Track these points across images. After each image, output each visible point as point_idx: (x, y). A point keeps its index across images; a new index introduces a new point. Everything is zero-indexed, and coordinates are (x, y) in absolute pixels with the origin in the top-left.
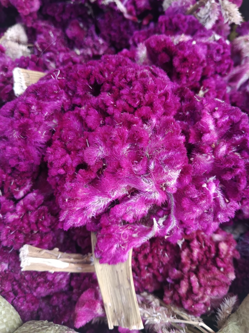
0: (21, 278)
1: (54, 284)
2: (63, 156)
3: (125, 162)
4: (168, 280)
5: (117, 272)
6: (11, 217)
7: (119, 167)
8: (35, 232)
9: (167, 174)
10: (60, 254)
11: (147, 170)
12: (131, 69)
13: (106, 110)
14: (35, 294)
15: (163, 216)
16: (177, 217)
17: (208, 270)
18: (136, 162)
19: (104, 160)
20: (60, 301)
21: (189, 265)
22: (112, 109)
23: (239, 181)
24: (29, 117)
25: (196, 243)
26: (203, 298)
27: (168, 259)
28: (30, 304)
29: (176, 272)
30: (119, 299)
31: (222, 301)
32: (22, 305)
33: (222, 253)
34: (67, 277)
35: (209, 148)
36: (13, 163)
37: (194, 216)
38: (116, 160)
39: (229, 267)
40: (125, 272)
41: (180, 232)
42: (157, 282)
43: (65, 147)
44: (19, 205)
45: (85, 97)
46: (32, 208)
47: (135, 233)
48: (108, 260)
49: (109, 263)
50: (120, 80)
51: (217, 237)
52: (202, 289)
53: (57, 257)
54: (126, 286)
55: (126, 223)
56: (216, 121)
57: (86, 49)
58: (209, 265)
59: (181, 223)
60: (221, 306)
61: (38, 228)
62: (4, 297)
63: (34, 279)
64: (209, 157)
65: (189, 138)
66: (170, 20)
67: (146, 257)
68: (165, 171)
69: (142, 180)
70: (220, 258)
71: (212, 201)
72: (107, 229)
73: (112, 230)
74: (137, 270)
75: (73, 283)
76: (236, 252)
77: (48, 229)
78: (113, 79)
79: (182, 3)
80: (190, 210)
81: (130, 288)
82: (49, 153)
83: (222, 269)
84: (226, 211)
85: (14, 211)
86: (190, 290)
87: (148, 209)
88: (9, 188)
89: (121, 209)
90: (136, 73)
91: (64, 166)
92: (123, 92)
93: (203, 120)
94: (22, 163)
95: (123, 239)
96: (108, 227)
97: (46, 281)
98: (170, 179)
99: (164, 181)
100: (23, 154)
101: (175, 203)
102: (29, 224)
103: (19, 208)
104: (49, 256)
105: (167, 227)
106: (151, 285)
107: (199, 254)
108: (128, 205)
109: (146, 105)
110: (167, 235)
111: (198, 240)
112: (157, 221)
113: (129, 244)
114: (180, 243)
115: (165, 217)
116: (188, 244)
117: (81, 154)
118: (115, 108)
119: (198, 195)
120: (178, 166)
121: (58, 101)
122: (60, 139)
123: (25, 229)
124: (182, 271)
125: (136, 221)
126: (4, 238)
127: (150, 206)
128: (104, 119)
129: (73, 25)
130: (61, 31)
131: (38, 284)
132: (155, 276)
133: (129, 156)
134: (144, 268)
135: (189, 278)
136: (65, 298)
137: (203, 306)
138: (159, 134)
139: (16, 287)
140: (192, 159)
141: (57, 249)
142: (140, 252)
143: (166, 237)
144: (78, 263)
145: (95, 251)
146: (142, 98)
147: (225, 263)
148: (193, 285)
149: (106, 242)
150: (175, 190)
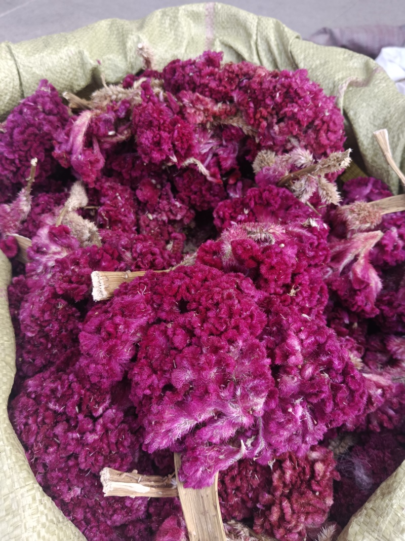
0: (96, 504)
1: (131, 511)
2: (149, 376)
3: (212, 387)
4: (258, 506)
5: (202, 497)
6: (91, 438)
7: (207, 392)
8: (114, 453)
9: (253, 401)
10: (140, 477)
11: (234, 396)
12: (218, 289)
13: (193, 331)
14: (109, 523)
15: (251, 438)
16: (265, 438)
17: (302, 494)
18: (224, 386)
19: (191, 382)
20: (137, 530)
21: (281, 489)
22: (199, 331)
23: (325, 405)
24: (116, 337)
25: (288, 463)
26: (296, 526)
27: (259, 482)
28: (104, 535)
29: (267, 496)
30: (205, 527)
31: (319, 531)
32: (94, 536)
33: (319, 475)
34: (146, 503)
35: (295, 369)
36: (95, 380)
37: (282, 439)
38: (203, 383)
39: (325, 491)
40: (210, 497)
41: (269, 453)
42: (247, 508)
43: (151, 366)
44: (99, 424)
45: (171, 312)
46: (112, 427)
47: (222, 454)
48: (193, 484)
49: (194, 487)
50: (206, 301)
51: (314, 455)
52: (295, 516)
53: (137, 480)
54: (213, 513)
55: (211, 445)
56: (301, 342)
57: (160, 213)
58: (303, 489)
59: (270, 445)
60: (319, 536)
61: (118, 448)
62: (77, 526)
63: (111, 505)
64: (296, 379)
65: (275, 359)
66: (261, 193)
67: (233, 479)
68: (251, 398)
69: (229, 404)
70: (316, 481)
71: (300, 423)
72: (193, 452)
73: (198, 453)
74: (223, 495)
75: (152, 510)
76: (335, 473)
77: (128, 450)
78: (199, 299)
79: (274, 172)
80: (277, 433)
81: (217, 515)
82: (135, 373)
83: (317, 494)
84: (313, 434)
85: (93, 431)
86: (282, 517)
87: (235, 431)
88: (88, 406)
89: (208, 432)
90: (223, 294)
91: (150, 387)
92: (210, 314)
93: (289, 341)
94: (105, 380)
95: (209, 461)
96: (194, 449)
97: (124, 507)
98: (256, 404)
99: (251, 406)
100: (107, 371)
101: (263, 424)
102: (109, 445)
103: (99, 428)
104: (129, 480)
105: (256, 449)
106: (240, 512)
107: (291, 475)
108: (215, 428)
109: (232, 329)
110: (256, 456)
111: (291, 460)
112: (245, 442)
113: (215, 466)
114: (271, 464)
115: (253, 437)
116: (279, 464)
117: (168, 376)
118: (202, 330)
119: (285, 419)
120: (263, 394)
121: (145, 318)
122: (146, 357)
123: (104, 450)
124: (273, 496)
125: (222, 442)
126: (83, 460)
127: (237, 428)
128: (191, 339)
129: (144, 185)
130: (129, 191)
131: (115, 511)
132: (243, 501)
133: (216, 378)
134: (231, 492)
135: (281, 504)
136: (143, 527)
137: (297, 536)
138: (246, 358)
139: (89, 515)
140: (279, 380)
141: (136, 471)
142: (227, 475)
143: (255, 459)
144: (158, 487)
145: (179, 474)
146: (228, 323)
147: (321, 486)
148: (285, 511)
149: (191, 465)
150: (262, 413)
